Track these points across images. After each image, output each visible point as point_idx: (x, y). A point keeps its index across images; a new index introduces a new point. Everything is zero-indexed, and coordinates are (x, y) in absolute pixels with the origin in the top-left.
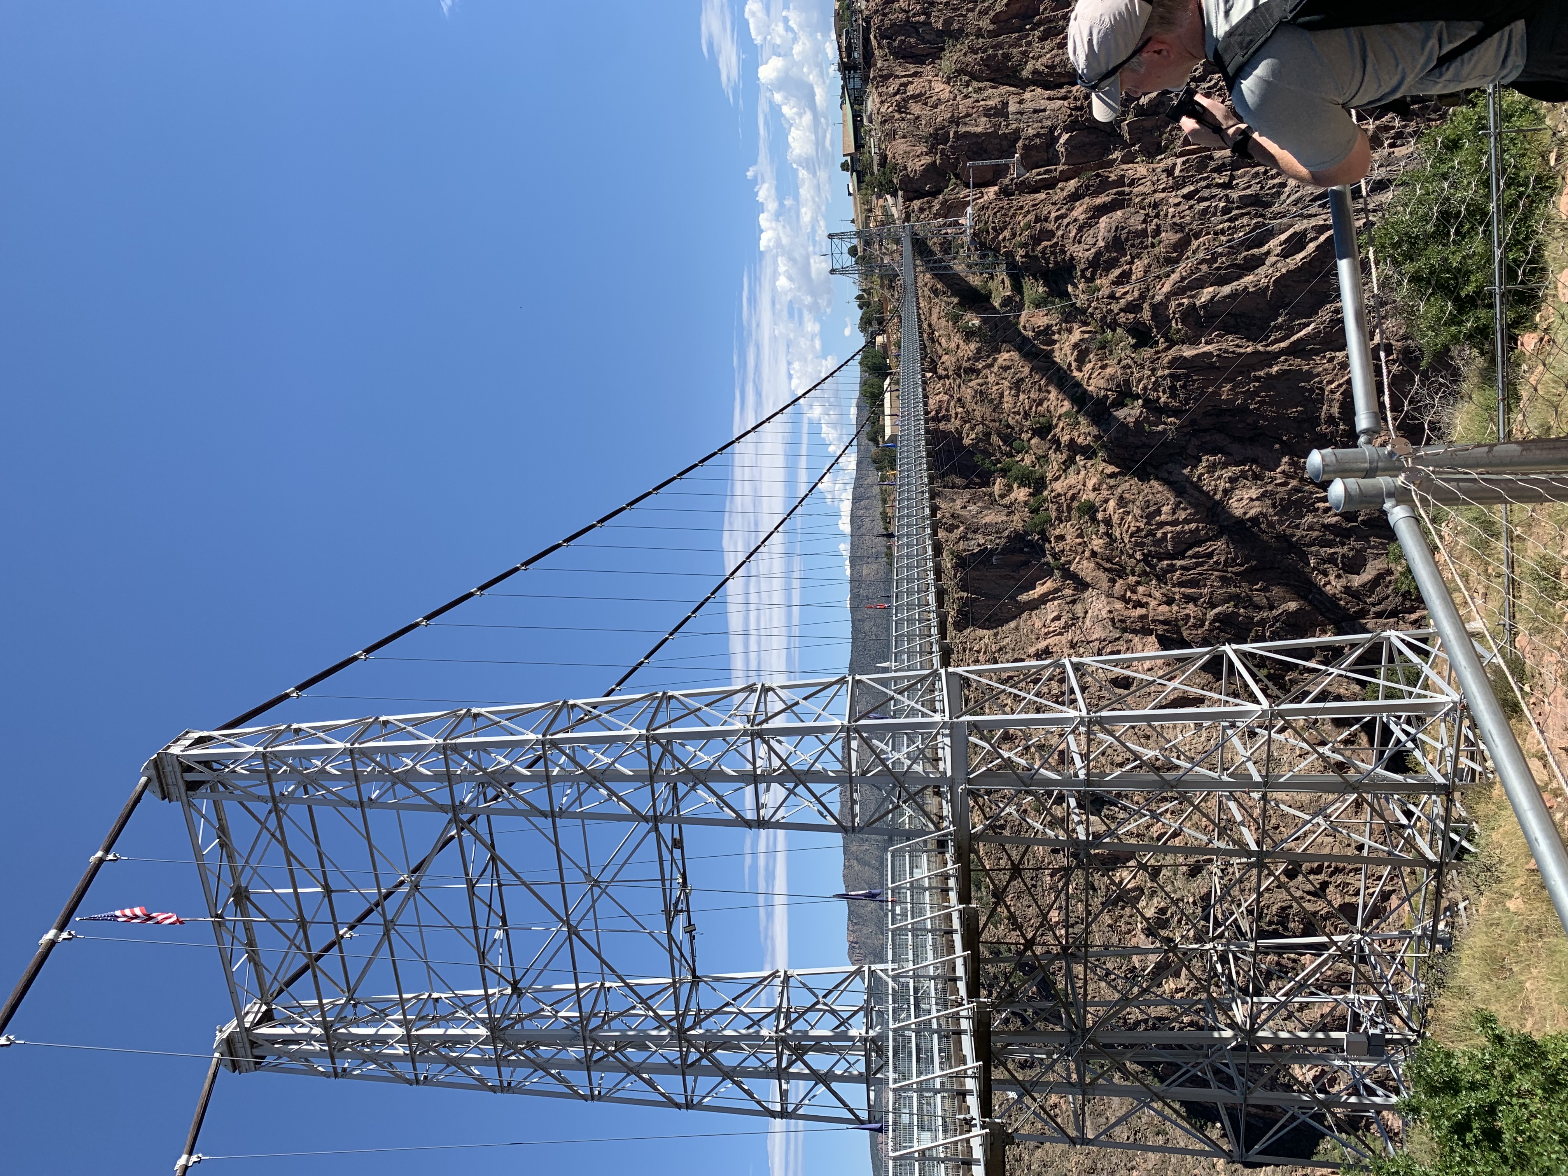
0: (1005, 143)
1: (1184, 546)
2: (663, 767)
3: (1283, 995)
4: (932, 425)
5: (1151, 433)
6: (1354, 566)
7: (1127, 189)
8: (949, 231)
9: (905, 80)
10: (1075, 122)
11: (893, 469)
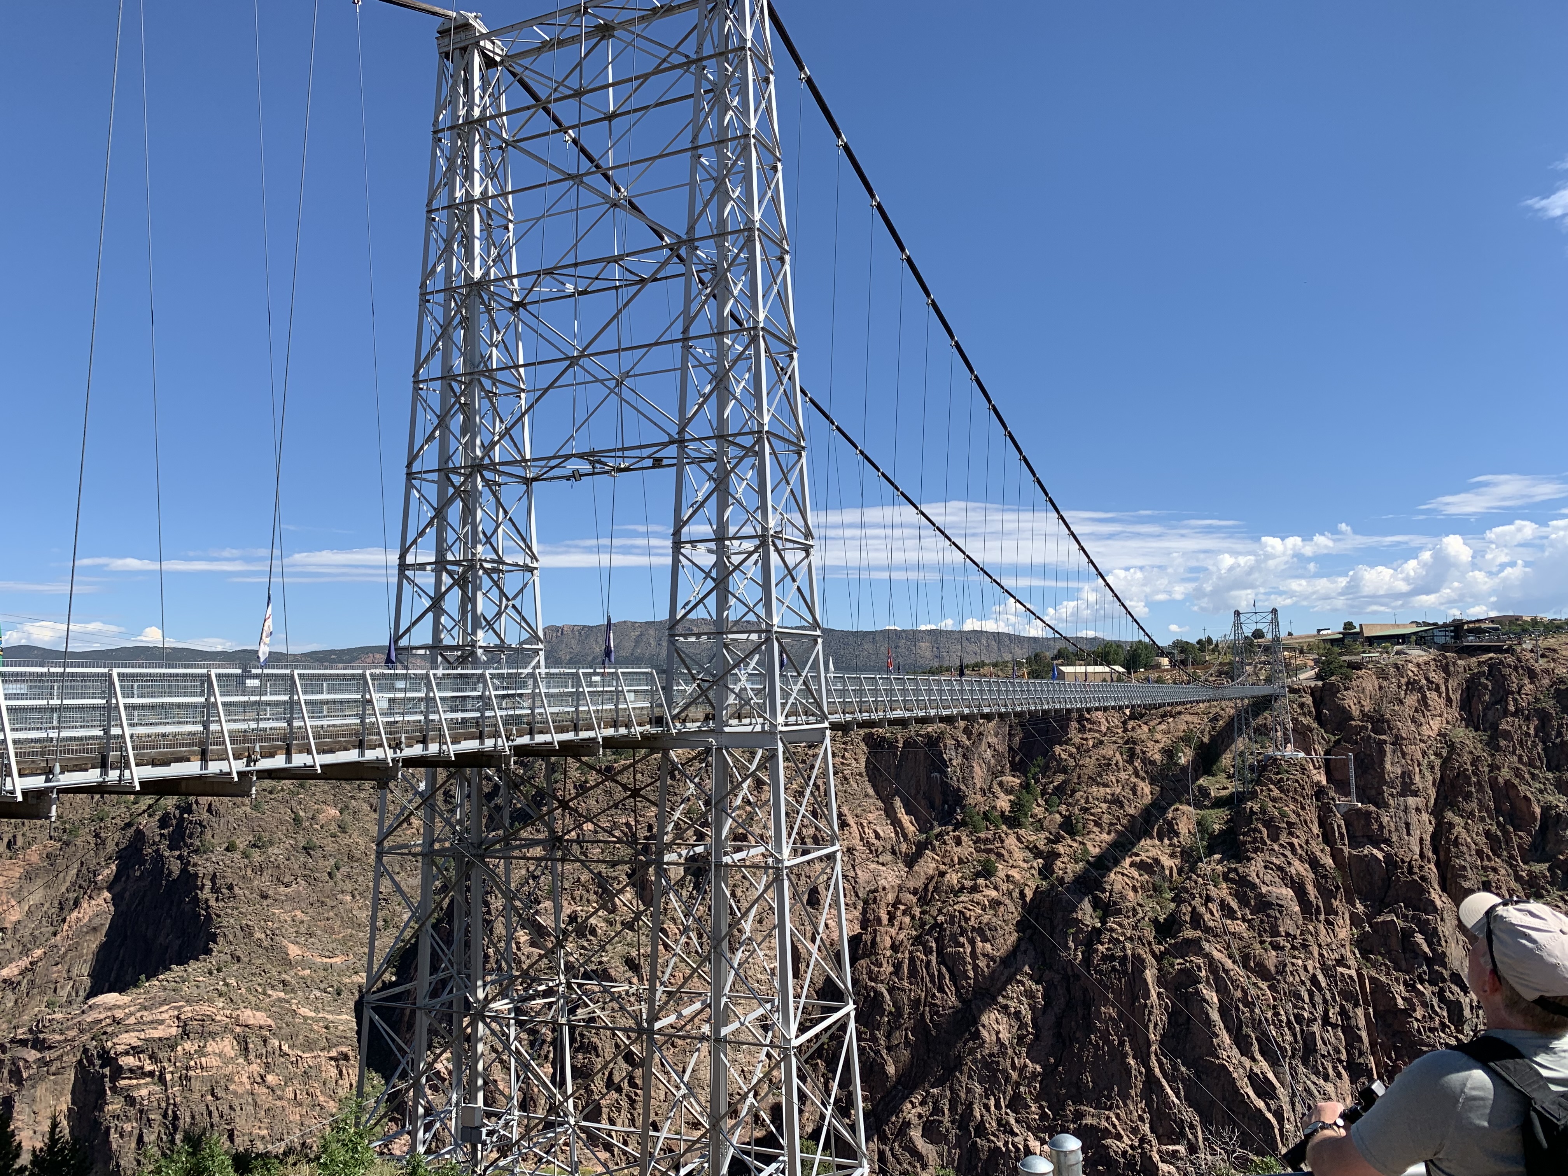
0: (1373, 792)
1: (950, 964)
2: (731, 447)
3: (516, 1048)
4: (1075, 715)
5: (1066, 935)
6: (931, 1131)
7: (1322, 917)
8: (1279, 734)
9: (1443, 689)
10: (1395, 865)
11: (1029, 674)
